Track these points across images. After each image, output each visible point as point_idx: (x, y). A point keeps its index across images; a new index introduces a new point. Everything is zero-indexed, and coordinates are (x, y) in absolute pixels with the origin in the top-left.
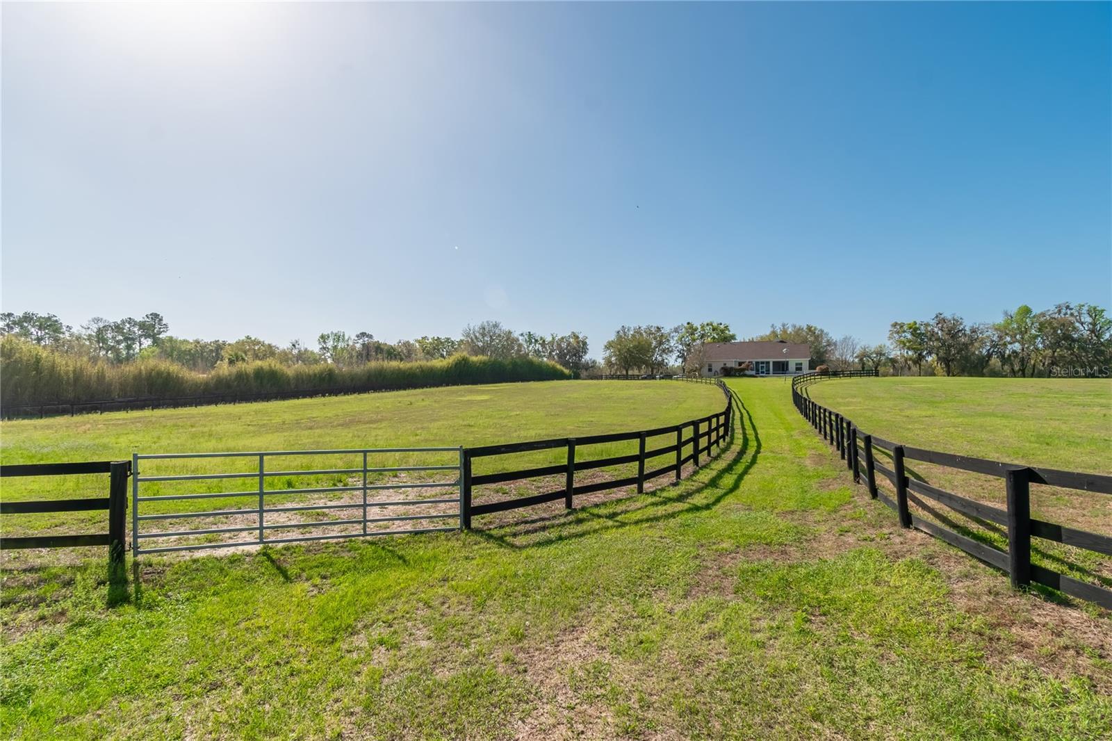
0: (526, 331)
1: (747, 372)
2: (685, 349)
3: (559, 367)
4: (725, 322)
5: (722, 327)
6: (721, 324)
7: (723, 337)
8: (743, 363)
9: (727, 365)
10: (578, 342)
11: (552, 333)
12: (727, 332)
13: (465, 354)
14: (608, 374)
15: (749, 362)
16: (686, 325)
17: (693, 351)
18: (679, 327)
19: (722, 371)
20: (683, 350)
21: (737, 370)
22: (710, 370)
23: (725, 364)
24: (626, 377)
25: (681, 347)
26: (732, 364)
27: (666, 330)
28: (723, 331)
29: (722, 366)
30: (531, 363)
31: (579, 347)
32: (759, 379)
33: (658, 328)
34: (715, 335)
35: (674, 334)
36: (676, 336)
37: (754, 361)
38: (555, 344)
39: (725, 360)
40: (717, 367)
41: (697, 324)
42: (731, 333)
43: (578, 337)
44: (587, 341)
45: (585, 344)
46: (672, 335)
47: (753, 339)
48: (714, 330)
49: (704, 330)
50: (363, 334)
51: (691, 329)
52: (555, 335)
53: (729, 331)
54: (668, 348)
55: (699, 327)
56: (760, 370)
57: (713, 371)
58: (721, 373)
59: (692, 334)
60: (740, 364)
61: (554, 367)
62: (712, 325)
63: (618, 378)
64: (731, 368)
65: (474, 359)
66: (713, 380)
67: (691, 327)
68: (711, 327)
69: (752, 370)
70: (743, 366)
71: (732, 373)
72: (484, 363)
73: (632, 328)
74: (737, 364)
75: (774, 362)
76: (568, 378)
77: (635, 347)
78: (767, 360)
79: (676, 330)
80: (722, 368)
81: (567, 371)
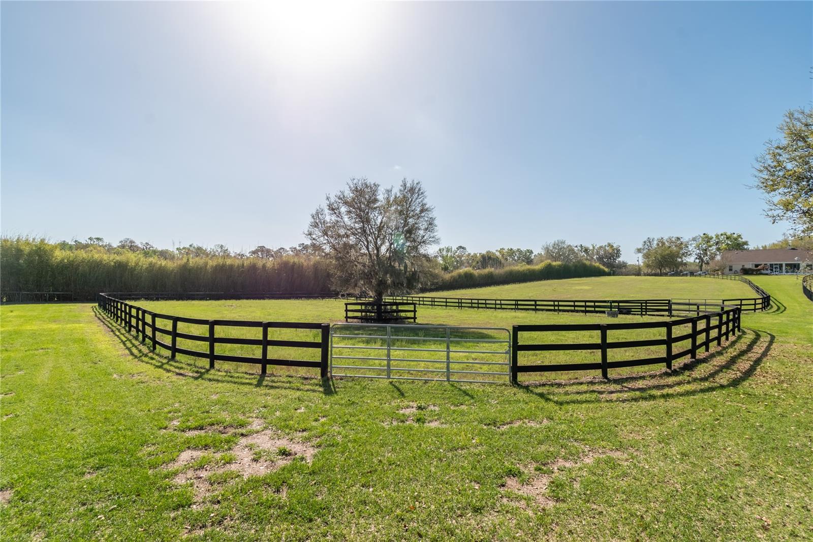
0: (579, 244)
1: (762, 271)
2: (702, 252)
3: (602, 267)
4: (737, 232)
5: (735, 236)
6: (734, 234)
7: (737, 245)
8: (760, 265)
9: (745, 267)
10: (613, 250)
11: (592, 244)
12: (739, 239)
13: (549, 261)
14: (645, 272)
15: (765, 264)
16: (702, 235)
17: (709, 254)
18: (696, 237)
19: (742, 271)
20: (700, 254)
21: (753, 270)
22: (731, 270)
23: (743, 266)
24: (661, 275)
25: (698, 251)
26: (749, 265)
27: (686, 238)
28: (736, 239)
29: (741, 267)
30: (584, 266)
31: (614, 253)
32: (773, 276)
33: (678, 238)
34: (729, 242)
35: (693, 242)
36: (694, 244)
37: (769, 263)
38: (595, 251)
39: (743, 263)
40: (737, 267)
41: (712, 234)
42: (743, 240)
43: (612, 246)
44: (620, 248)
45: (618, 251)
46: (690, 243)
47: (766, 246)
48: (727, 238)
49: (719, 239)
50: (461, 247)
51: (707, 239)
52: (594, 245)
53: (742, 239)
54: (686, 253)
55: (714, 237)
56: (775, 269)
57: (734, 270)
58: (741, 273)
59: (708, 242)
60: (757, 266)
61: (598, 268)
62: (726, 235)
63: (655, 275)
64: (750, 269)
65: (554, 263)
66: (737, 277)
67: (707, 237)
68: (725, 236)
69: (767, 270)
70: (759, 267)
71: (750, 272)
72: (559, 266)
73: (656, 239)
74: (754, 266)
75: (786, 264)
76: (609, 274)
77: (668, 255)
78: (781, 263)
79: (694, 239)
80: (742, 269)
81: (606, 270)
